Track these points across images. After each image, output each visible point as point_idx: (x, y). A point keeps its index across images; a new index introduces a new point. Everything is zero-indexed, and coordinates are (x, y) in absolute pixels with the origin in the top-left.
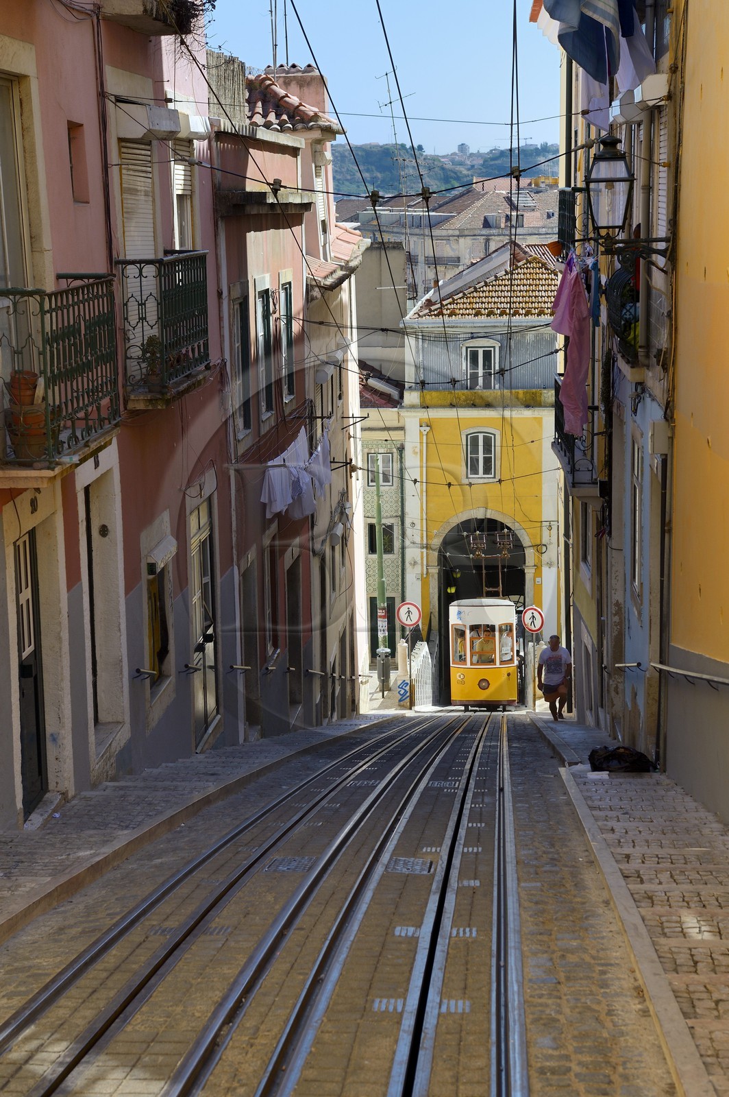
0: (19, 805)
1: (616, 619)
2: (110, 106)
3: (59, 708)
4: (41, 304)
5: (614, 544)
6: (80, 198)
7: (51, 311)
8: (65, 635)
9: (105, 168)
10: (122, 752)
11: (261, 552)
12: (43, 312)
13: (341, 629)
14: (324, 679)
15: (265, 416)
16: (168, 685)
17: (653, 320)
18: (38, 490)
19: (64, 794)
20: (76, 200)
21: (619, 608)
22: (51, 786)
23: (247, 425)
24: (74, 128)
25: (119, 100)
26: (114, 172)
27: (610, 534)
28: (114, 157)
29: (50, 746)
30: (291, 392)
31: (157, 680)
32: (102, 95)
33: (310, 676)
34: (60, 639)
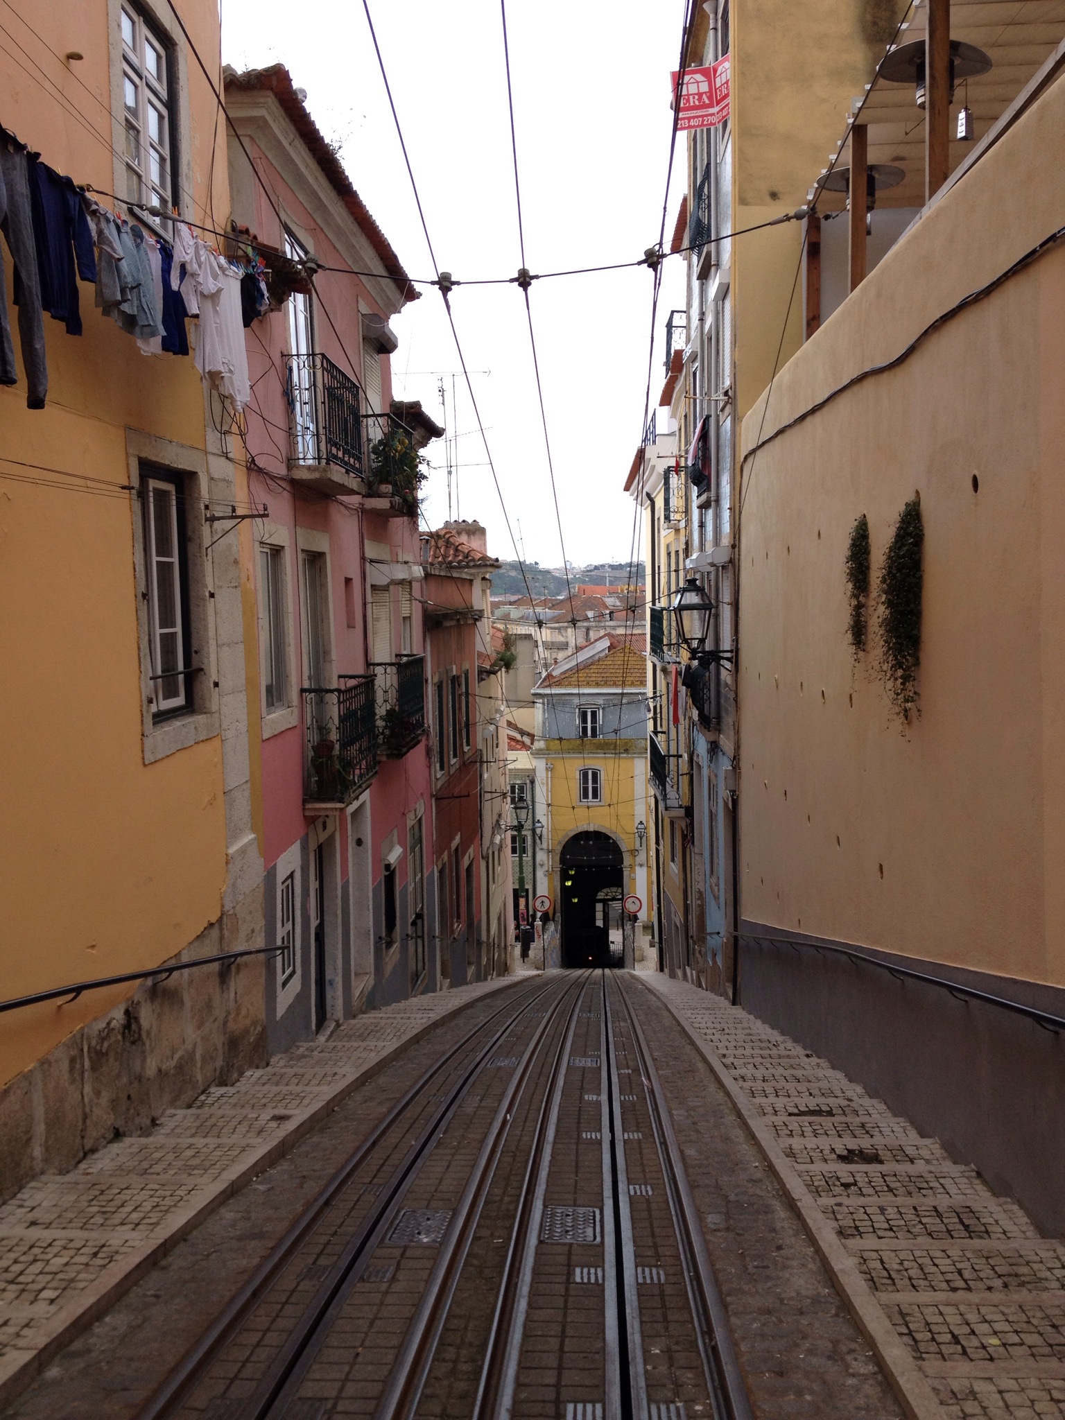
0: (314, 1027)
1: (699, 902)
2: (368, 564)
3: (335, 962)
4: (339, 698)
5: (696, 850)
6: (351, 626)
7: (344, 701)
8: (339, 912)
9: (365, 604)
10: (369, 993)
11: (450, 856)
12: (339, 702)
13: (498, 910)
14: (488, 945)
15: (453, 761)
16: (396, 946)
17: (722, 701)
18: (327, 816)
19: (337, 1021)
20: (349, 627)
21: (701, 895)
22: (328, 1015)
23: (442, 768)
24: (348, 581)
25: (372, 561)
26: (369, 606)
27: (693, 843)
28: (369, 599)
29: (328, 988)
30: (468, 744)
31: (389, 944)
32: (363, 558)
33: (479, 943)
34: (336, 916)
